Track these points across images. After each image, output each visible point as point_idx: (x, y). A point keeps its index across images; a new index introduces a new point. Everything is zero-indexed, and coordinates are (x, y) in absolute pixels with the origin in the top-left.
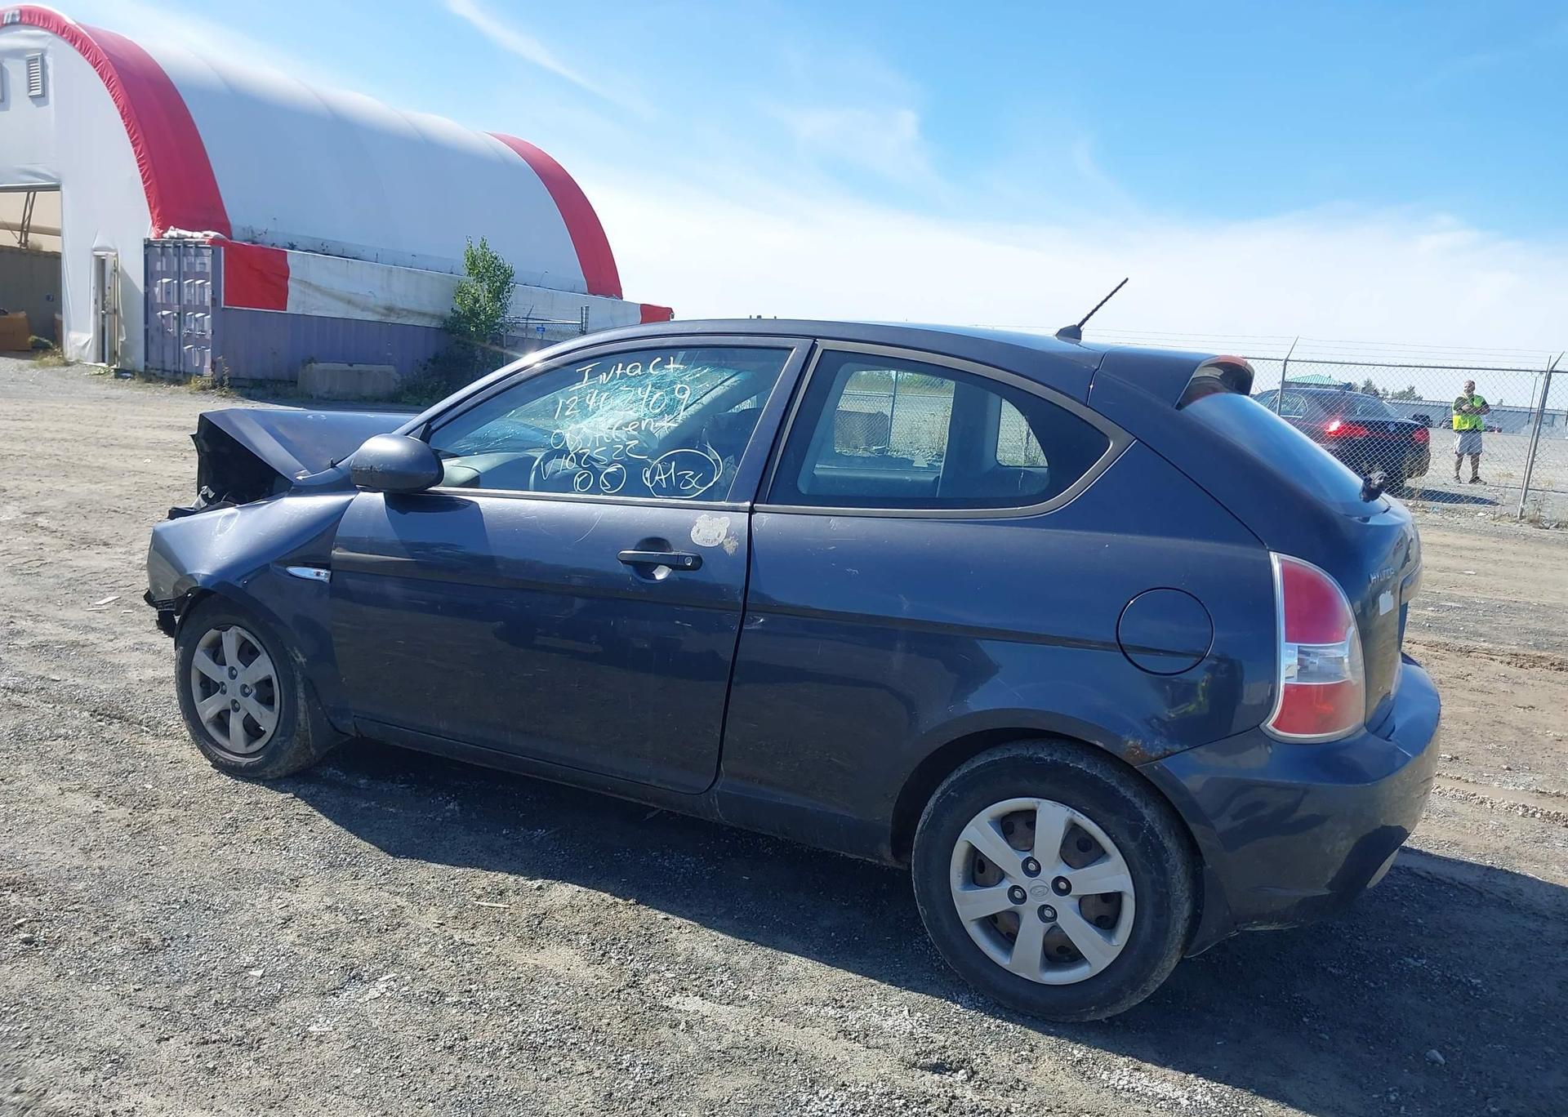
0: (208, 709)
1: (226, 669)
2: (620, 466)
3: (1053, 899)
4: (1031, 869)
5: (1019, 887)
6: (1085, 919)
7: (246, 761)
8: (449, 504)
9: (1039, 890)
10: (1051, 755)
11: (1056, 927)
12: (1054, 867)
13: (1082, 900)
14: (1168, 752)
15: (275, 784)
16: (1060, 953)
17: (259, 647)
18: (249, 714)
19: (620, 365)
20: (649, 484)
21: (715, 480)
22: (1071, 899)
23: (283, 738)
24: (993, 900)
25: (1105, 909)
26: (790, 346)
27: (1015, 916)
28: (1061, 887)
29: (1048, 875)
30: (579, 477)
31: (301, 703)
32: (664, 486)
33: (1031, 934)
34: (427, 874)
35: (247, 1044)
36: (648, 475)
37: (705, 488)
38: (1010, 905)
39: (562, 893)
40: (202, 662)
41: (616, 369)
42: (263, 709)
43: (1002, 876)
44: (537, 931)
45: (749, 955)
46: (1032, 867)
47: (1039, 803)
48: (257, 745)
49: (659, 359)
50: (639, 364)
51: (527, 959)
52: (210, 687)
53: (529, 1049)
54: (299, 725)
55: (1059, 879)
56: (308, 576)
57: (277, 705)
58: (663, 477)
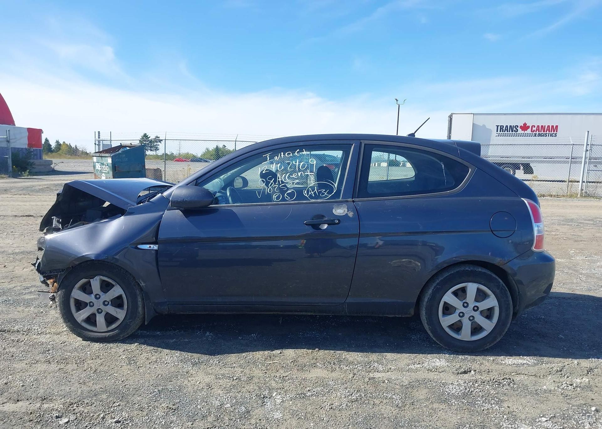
0: (81, 316)
1: (93, 296)
2: (292, 190)
3: (473, 313)
4: (466, 305)
5: (462, 312)
6: (483, 317)
7: (108, 334)
9: (468, 312)
10: (470, 268)
11: (474, 322)
12: (473, 303)
13: (482, 311)
14: (509, 261)
16: (476, 329)
17: (114, 283)
18: (108, 313)
19: (282, 153)
20: (307, 196)
21: (334, 192)
22: (479, 312)
23: (130, 320)
24: (453, 319)
25: (489, 313)
26: (352, 143)
27: (461, 322)
29: (471, 306)
30: (275, 196)
31: (140, 304)
32: (314, 196)
33: (467, 326)
36: (306, 192)
37: (331, 195)
38: (459, 319)
39: (290, 353)
40: (77, 294)
41: (281, 155)
42: (118, 310)
43: (456, 310)
46: (465, 305)
47: (468, 284)
48: (114, 326)
49: (298, 150)
50: (290, 152)
52: (80, 305)
54: (139, 313)
55: (475, 307)
56: (147, 248)
57: (126, 307)
58: (313, 193)
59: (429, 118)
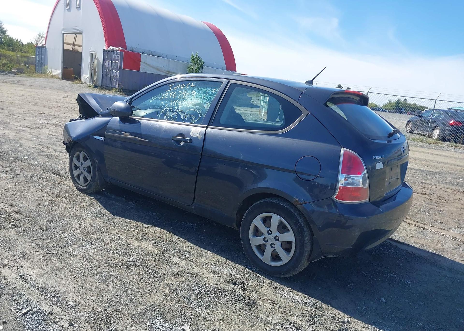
0: (76, 173)
1: (80, 163)
2: (176, 113)
3: (274, 242)
5: (266, 238)
6: (282, 248)
7: (83, 188)
8: (134, 121)
9: (271, 239)
10: (277, 201)
11: (275, 250)
12: (275, 233)
13: (282, 242)
14: (305, 203)
15: (90, 195)
16: (276, 257)
17: (88, 158)
18: (85, 175)
19: (180, 85)
20: (182, 119)
21: (199, 118)
22: (279, 242)
23: (92, 182)
24: (259, 241)
25: (288, 246)
26: (223, 81)
27: (265, 246)
28: (277, 238)
29: (274, 235)
30: (166, 116)
31: (97, 173)
32: (186, 119)
33: (269, 251)
34: (120, 221)
35: (58, 255)
36: (183, 116)
37: (196, 121)
38: (263, 242)
39: (154, 229)
40: (75, 160)
41: (178, 86)
42: (88, 174)
43: (262, 234)
44: (142, 238)
45: (196, 249)
46: (270, 232)
47: (272, 214)
48: (86, 184)
49: (189, 84)
50: (184, 85)
51: (136, 244)
52: (77, 168)
53: (127, 265)
54: (96, 179)
55: (276, 236)
56: (99, 139)
57: (91, 173)
58: (186, 117)
59: (326, 67)
